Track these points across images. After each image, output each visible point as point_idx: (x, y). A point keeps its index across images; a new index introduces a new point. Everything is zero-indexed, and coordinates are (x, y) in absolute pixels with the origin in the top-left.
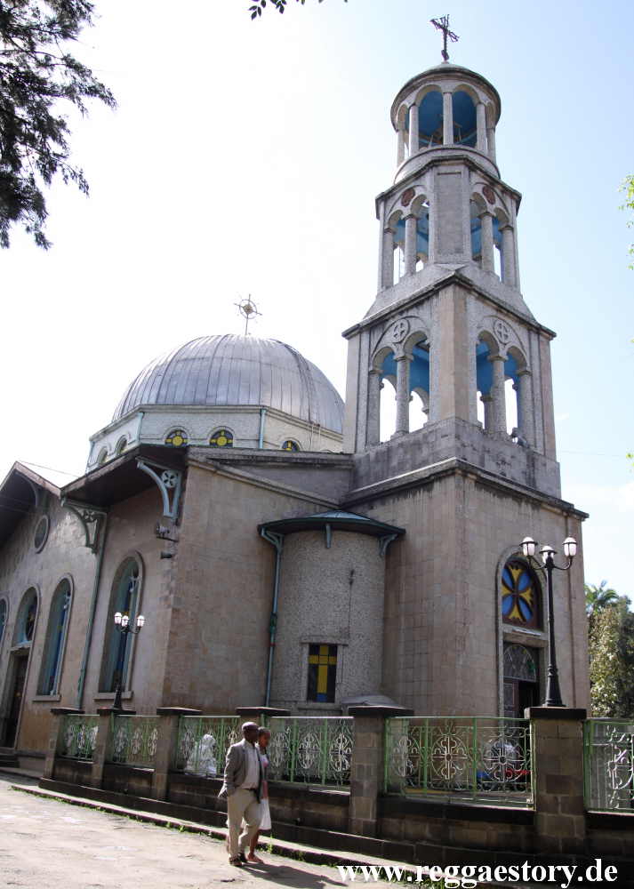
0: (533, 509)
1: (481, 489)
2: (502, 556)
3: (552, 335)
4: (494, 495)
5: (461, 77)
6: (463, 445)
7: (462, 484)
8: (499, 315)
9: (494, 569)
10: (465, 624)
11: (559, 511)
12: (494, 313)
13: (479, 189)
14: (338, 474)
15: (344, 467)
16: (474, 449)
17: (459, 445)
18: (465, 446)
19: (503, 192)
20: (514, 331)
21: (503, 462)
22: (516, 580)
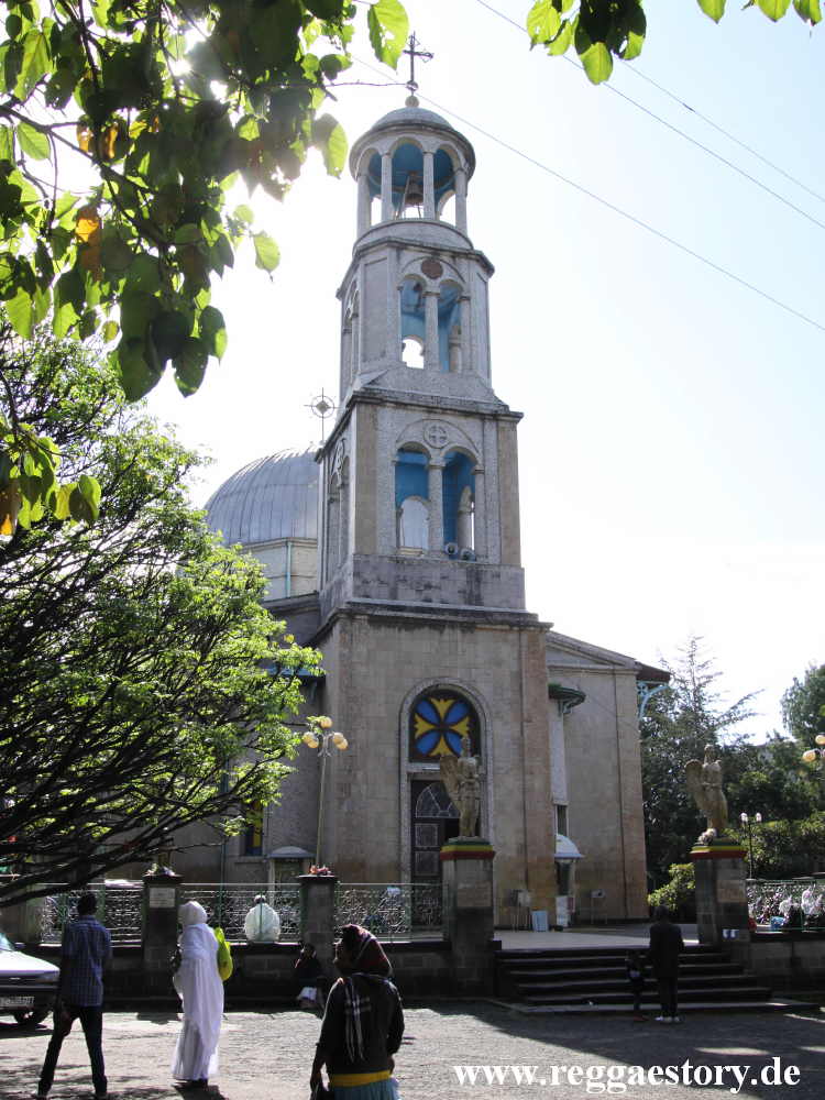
0: (463, 631)
1: (380, 626)
2: (409, 692)
3: (518, 416)
4: (400, 630)
5: (396, 130)
6: (366, 582)
7: (348, 628)
8: (432, 416)
9: (399, 708)
10: (350, 771)
11: (507, 627)
12: (425, 416)
13: (416, 269)
14: (304, 617)
15: (307, 609)
16: (382, 583)
17: (359, 583)
18: (367, 583)
19: (453, 257)
20: (458, 428)
21: (428, 586)
22: (442, 713)
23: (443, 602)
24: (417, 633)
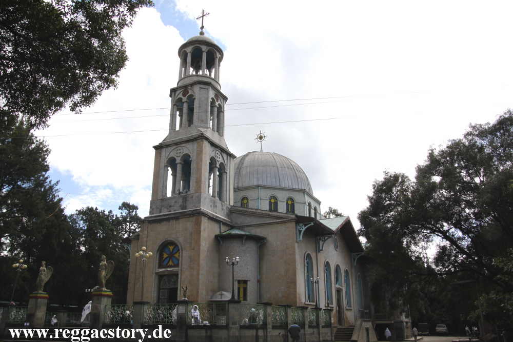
0: (176, 220)
1: (151, 223)
2: (158, 245)
4: (157, 223)
9: (155, 251)
11: (189, 216)
12: (176, 147)
13: (179, 96)
16: (157, 208)
17: (151, 210)
18: (154, 209)
19: (191, 86)
20: (185, 147)
21: (170, 206)
22: (171, 250)
23: (175, 211)
24: (163, 223)
